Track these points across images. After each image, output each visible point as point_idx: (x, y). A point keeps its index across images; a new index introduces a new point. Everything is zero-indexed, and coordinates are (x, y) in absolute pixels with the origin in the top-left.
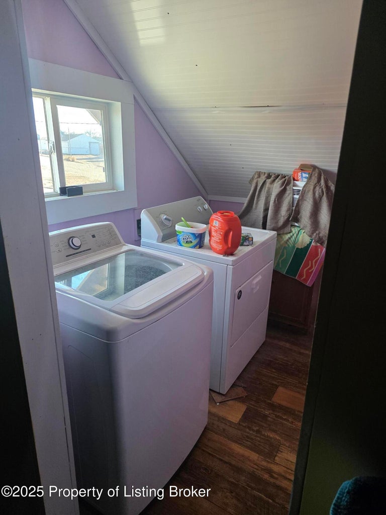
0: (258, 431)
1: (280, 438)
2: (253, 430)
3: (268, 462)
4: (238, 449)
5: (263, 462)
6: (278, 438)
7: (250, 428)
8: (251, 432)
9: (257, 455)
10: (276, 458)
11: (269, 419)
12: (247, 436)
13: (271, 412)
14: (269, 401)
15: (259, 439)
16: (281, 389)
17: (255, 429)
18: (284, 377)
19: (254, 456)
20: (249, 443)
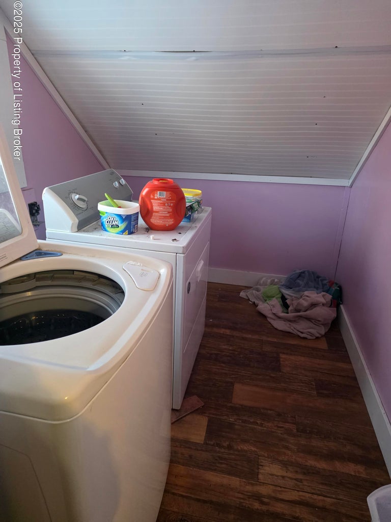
0: (230, 447)
1: (256, 449)
2: (223, 447)
3: (252, 485)
4: (214, 478)
5: (247, 487)
6: (253, 449)
7: (219, 445)
8: (223, 450)
9: (238, 479)
10: (260, 476)
11: (236, 427)
12: (219, 457)
13: (235, 417)
14: (230, 404)
15: (233, 457)
16: (237, 387)
17: (226, 444)
18: (236, 370)
19: (235, 481)
20: (223, 466)
